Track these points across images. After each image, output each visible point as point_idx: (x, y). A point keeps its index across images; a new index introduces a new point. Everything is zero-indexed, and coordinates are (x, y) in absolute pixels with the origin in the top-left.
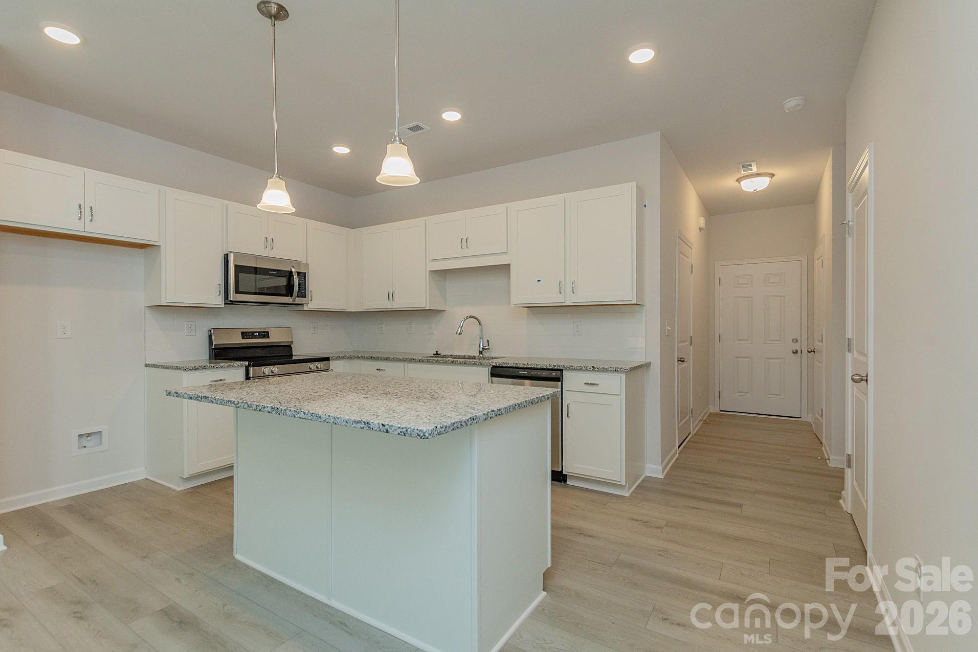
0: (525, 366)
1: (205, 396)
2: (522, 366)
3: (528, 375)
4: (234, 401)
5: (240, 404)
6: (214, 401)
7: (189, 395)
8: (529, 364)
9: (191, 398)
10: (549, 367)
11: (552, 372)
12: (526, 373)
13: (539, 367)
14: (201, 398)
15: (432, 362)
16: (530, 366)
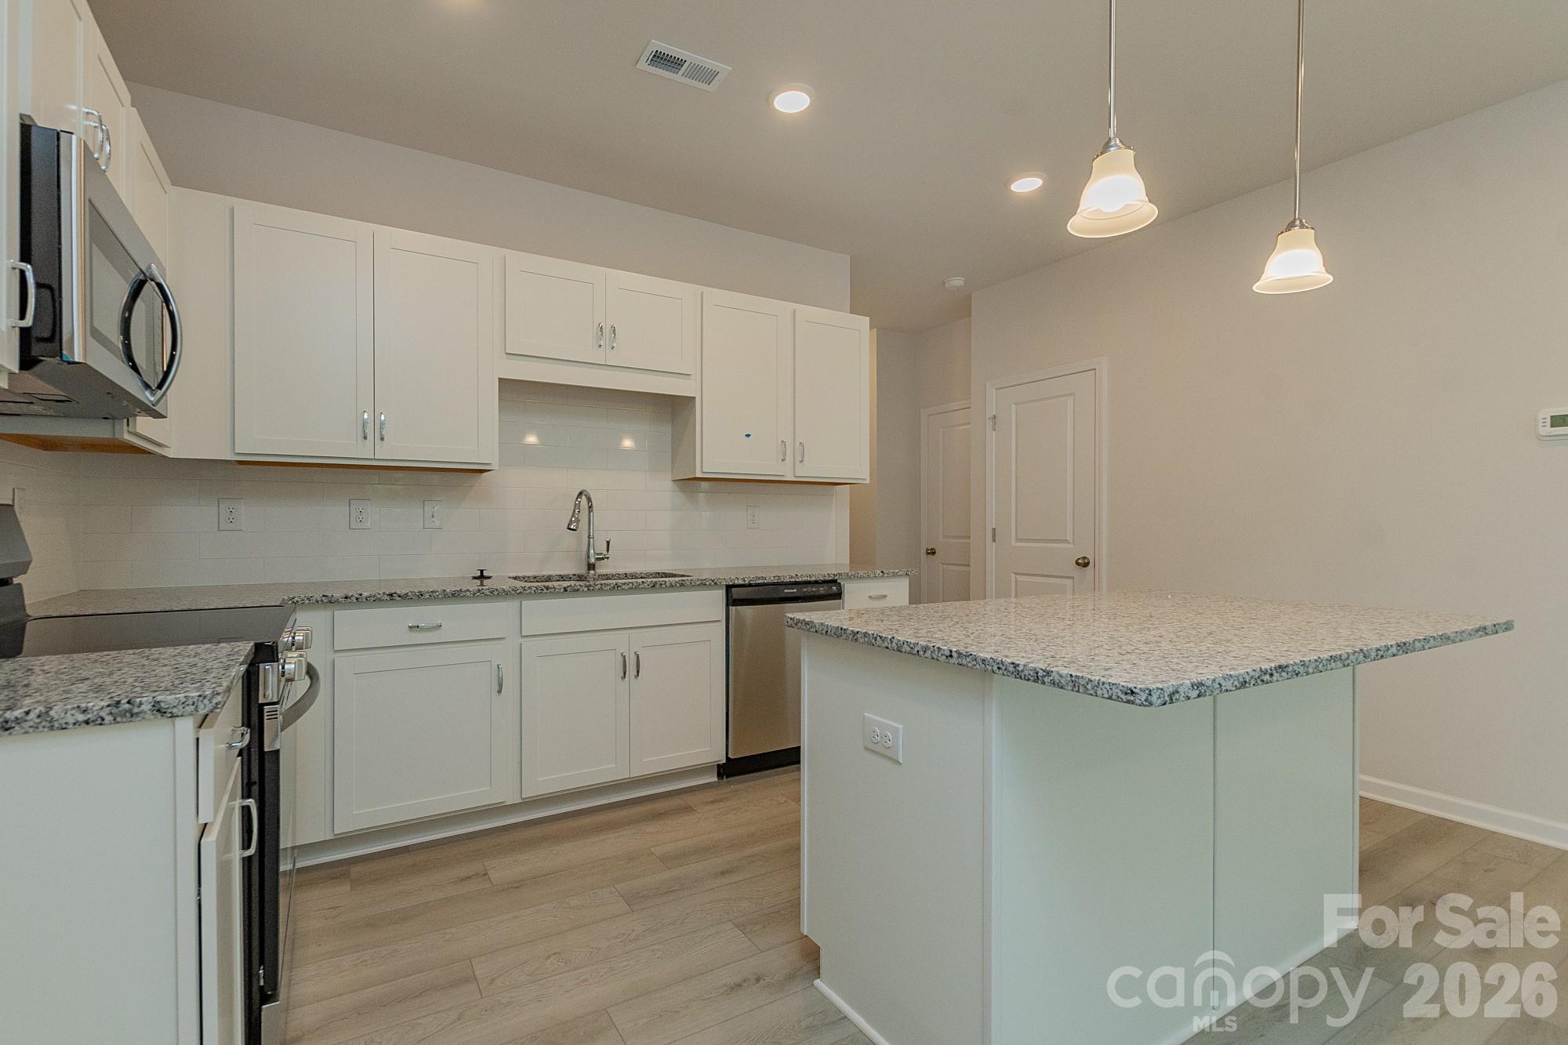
0: (793, 580)
1: (1280, 667)
2: (787, 580)
3: (798, 595)
4: (1340, 656)
5: (1351, 657)
6: (1301, 670)
7: (1237, 677)
8: (799, 575)
9: (1244, 684)
10: (827, 578)
11: (831, 585)
12: (795, 590)
13: (813, 579)
14: (1271, 675)
15: (601, 589)
16: (800, 580)
